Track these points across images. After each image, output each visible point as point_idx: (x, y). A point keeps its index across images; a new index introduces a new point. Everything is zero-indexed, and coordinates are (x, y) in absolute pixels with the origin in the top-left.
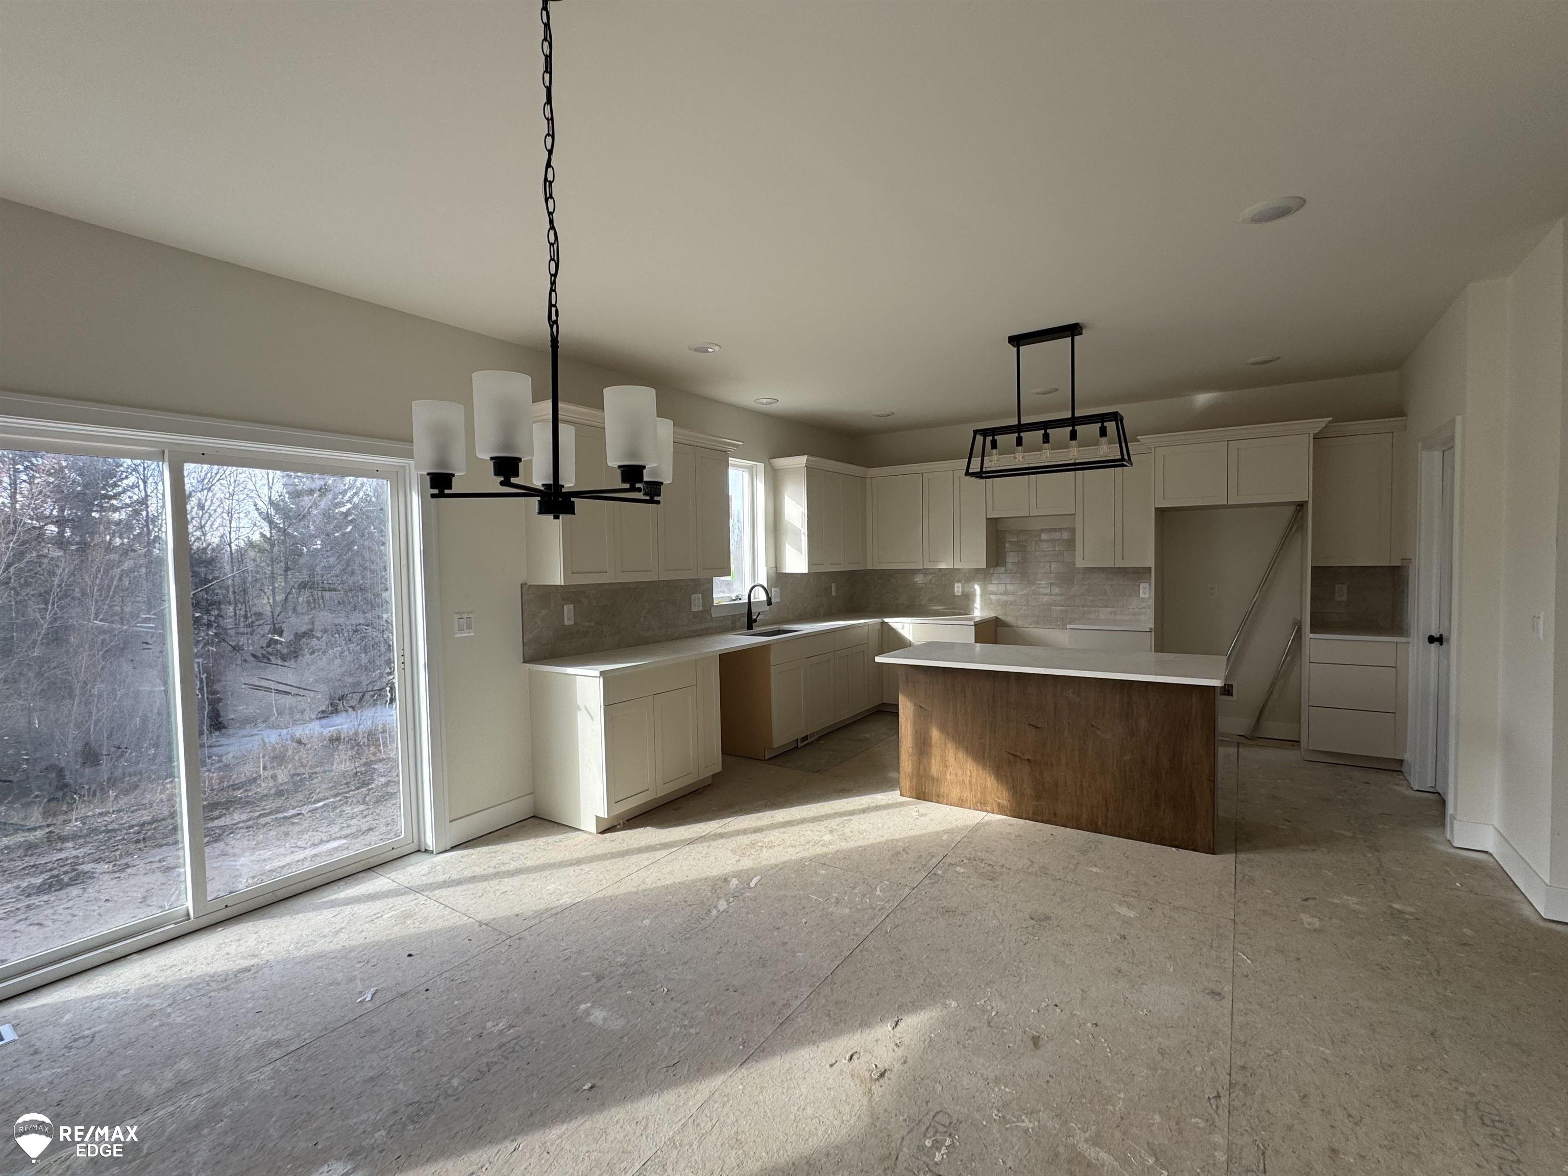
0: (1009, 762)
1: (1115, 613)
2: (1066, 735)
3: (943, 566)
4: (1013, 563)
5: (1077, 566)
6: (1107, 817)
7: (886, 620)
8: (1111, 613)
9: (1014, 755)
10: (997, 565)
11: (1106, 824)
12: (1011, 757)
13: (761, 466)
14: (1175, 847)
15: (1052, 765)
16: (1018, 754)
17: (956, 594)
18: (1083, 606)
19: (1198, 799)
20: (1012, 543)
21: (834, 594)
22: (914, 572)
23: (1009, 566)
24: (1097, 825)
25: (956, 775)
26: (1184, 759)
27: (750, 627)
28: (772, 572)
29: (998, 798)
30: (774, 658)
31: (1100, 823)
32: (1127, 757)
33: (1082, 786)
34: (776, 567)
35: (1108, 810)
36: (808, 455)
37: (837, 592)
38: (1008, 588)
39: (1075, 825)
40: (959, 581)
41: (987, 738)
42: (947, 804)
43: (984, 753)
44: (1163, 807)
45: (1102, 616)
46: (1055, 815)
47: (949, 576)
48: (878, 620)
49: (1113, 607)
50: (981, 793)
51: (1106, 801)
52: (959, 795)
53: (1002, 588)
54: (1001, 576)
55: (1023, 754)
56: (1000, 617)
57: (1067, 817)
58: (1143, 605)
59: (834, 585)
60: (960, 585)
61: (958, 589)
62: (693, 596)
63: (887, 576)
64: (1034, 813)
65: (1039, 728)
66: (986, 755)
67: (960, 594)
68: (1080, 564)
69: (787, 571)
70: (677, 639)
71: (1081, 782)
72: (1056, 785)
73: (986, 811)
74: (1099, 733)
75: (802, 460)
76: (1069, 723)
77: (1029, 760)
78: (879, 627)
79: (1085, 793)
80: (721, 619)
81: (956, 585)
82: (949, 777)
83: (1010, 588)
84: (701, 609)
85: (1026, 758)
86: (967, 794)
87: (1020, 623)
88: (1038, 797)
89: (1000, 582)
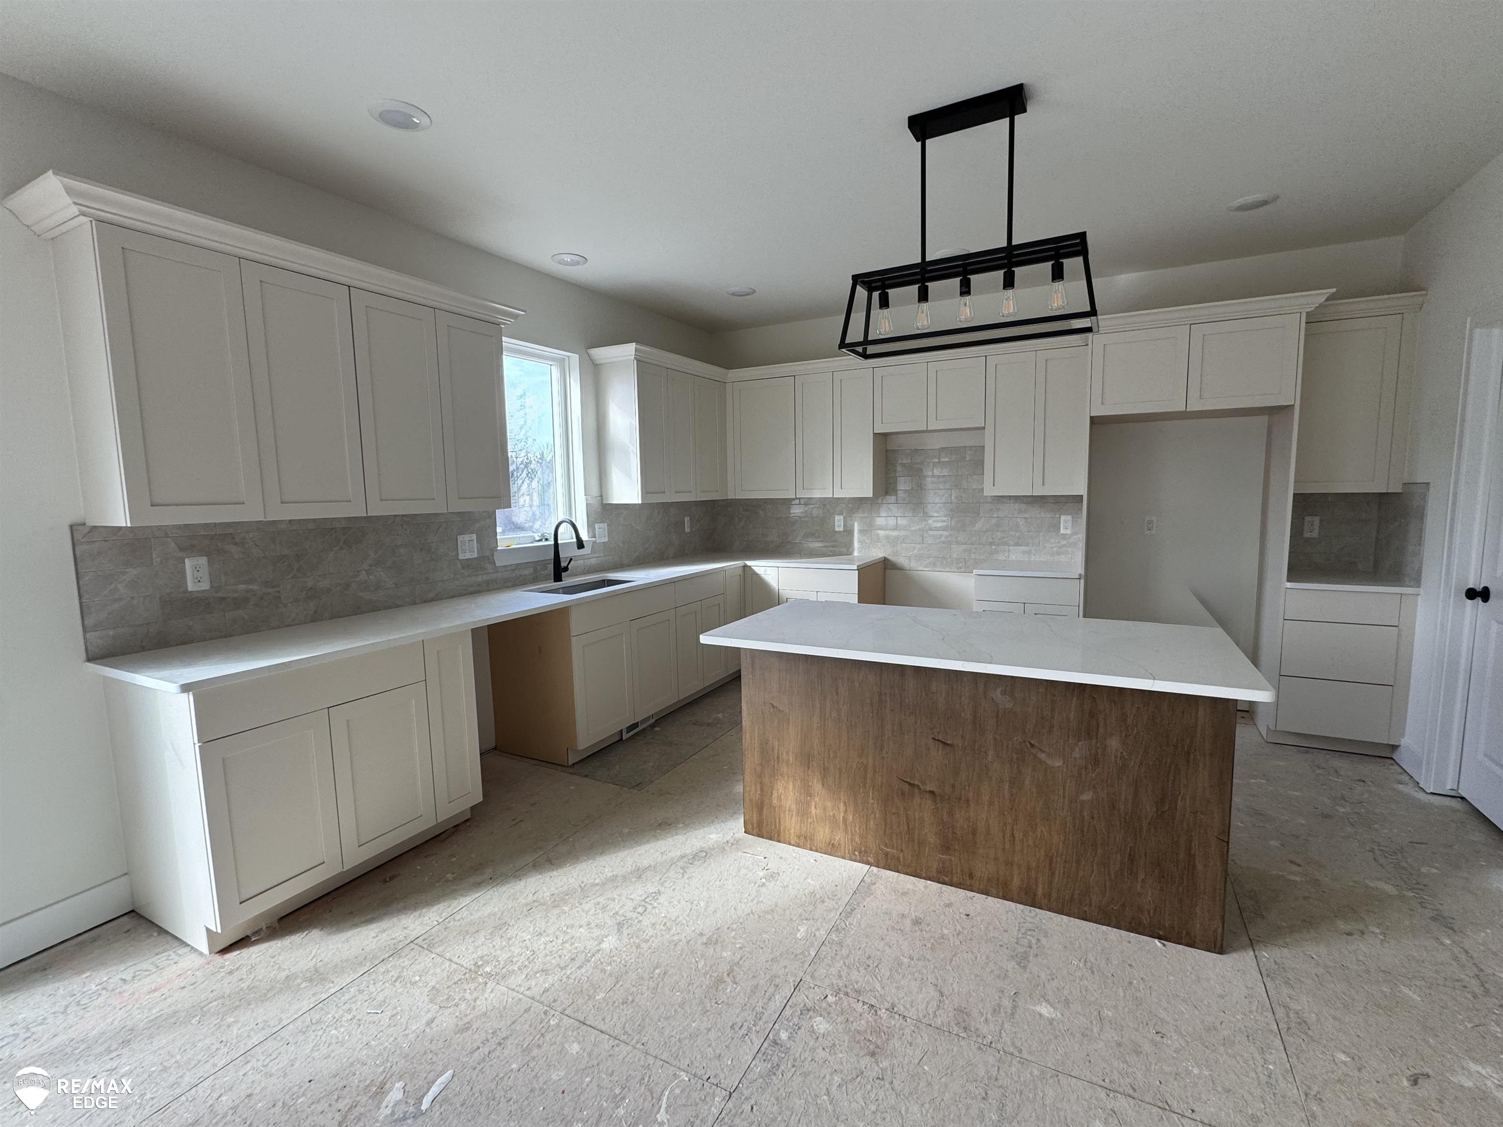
0: (903, 794)
1: (1029, 552)
2: (990, 758)
3: (817, 494)
4: (905, 491)
5: (985, 494)
6: (1050, 883)
7: (749, 563)
8: (1024, 552)
9: (910, 784)
10: (887, 493)
11: (1050, 895)
12: (906, 787)
13: (575, 358)
14: (1160, 938)
15: (968, 801)
16: (916, 782)
17: (837, 529)
18: (991, 544)
19: (1199, 867)
20: (903, 465)
21: (687, 530)
22: (787, 502)
23: (901, 494)
24: (1035, 895)
25: (825, 809)
26: (1180, 803)
27: (558, 578)
28: (595, 502)
29: (886, 845)
30: (576, 624)
31: (1040, 891)
32: (1086, 797)
33: (1013, 835)
34: (601, 496)
35: (1053, 874)
36: (637, 342)
37: (691, 527)
38: (899, 523)
39: (1001, 895)
40: (841, 514)
41: (870, 757)
42: (811, 850)
43: (865, 778)
44: (1141, 876)
45: (1013, 557)
46: (971, 876)
47: (831, 505)
48: (739, 563)
49: (1027, 545)
50: (861, 836)
51: (1051, 861)
52: (828, 840)
53: (892, 522)
54: (891, 506)
55: (924, 783)
56: (889, 557)
57: (989, 879)
58: (1064, 542)
59: (687, 519)
60: (842, 517)
61: (839, 523)
62: (460, 538)
63: (753, 507)
64: (939, 872)
65: (947, 744)
66: (869, 781)
67: (842, 529)
68: (989, 491)
69: (615, 501)
70: (432, 600)
71: (1013, 830)
72: (974, 834)
73: (868, 863)
74: (1043, 756)
75: (630, 349)
76: (995, 739)
77: (932, 793)
78: (740, 572)
79: (1018, 848)
80: (513, 567)
81: (837, 517)
82: (813, 811)
83: (902, 522)
84: (475, 555)
85: (928, 790)
86: (840, 837)
87: (913, 564)
88: (946, 848)
89: (890, 514)
